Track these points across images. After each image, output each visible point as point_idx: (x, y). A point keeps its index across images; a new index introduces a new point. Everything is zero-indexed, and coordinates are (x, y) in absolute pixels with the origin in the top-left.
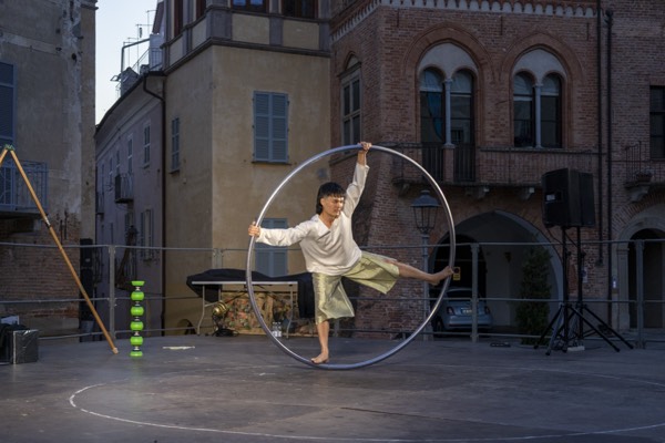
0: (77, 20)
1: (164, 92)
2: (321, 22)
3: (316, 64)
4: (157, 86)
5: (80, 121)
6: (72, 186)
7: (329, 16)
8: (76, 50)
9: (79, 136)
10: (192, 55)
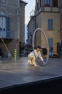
0: (19, 10)
1: (36, 19)
2: (58, 7)
3: (58, 14)
4: (34, 18)
5: (19, 25)
6: (18, 34)
7: (60, 6)
8: (19, 15)
9: (19, 27)
10: (39, 13)
